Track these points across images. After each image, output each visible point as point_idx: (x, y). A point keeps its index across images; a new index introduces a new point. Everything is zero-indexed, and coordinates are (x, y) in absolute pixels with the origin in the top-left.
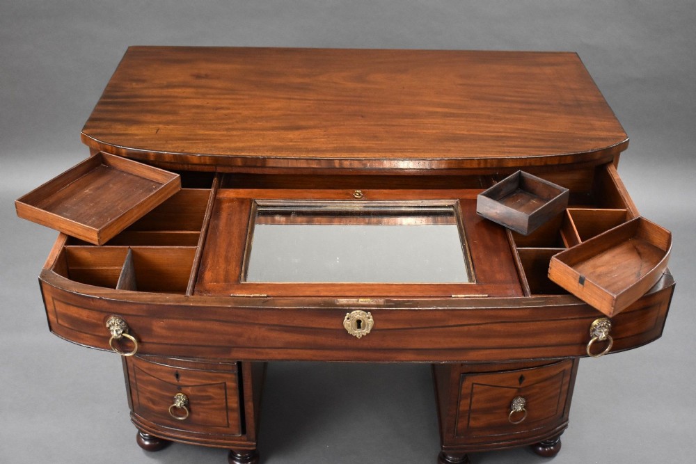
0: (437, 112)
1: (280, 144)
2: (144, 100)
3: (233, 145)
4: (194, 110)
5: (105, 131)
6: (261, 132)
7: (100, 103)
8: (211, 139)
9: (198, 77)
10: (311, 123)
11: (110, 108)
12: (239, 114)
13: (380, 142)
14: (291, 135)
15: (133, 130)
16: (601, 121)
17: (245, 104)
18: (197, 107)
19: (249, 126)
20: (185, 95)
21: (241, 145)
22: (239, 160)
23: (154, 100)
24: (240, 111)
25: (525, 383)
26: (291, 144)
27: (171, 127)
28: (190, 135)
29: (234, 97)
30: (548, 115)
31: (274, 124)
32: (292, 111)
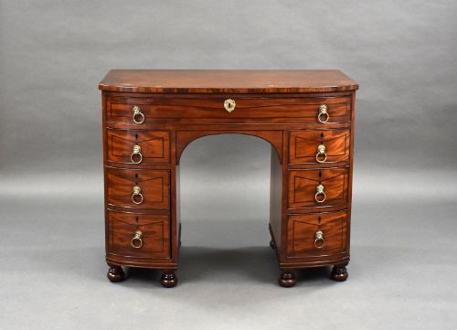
25: (322, 222)
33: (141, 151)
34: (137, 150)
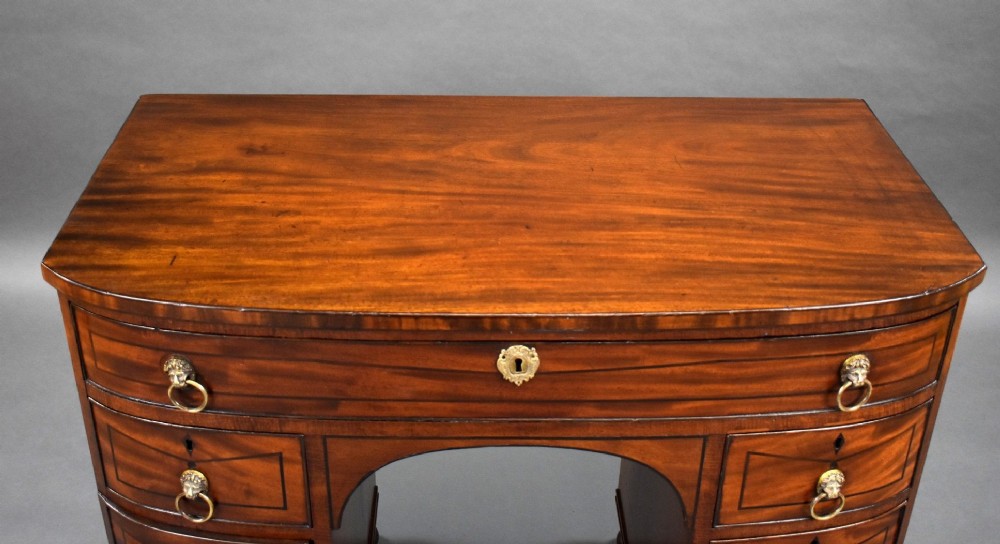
0: (654, 217)
1: (387, 285)
2: (156, 197)
3: (304, 289)
4: (239, 217)
5: (83, 261)
6: (354, 261)
7: (81, 204)
8: (265, 277)
9: (250, 151)
10: (440, 241)
11: (98, 213)
12: (316, 222)
13: (560, 280)
14: (408, 266)
15: (132, 258)
16: (932, 231)
17: (326, 204)
18: (246, 210)
19: (333, 249)
20: (224, 186)
21: (319, 287)
22: (313, 319)
23: (175, 196)
24: (318, 218)
26: (405, 284)
27: (197, 251)
28: (228, 267)
29: (308, 189)
30: (841, 219)
31: (374, 243)
32: (407, 217)
33: (209, 489)
34: (192, 484)
